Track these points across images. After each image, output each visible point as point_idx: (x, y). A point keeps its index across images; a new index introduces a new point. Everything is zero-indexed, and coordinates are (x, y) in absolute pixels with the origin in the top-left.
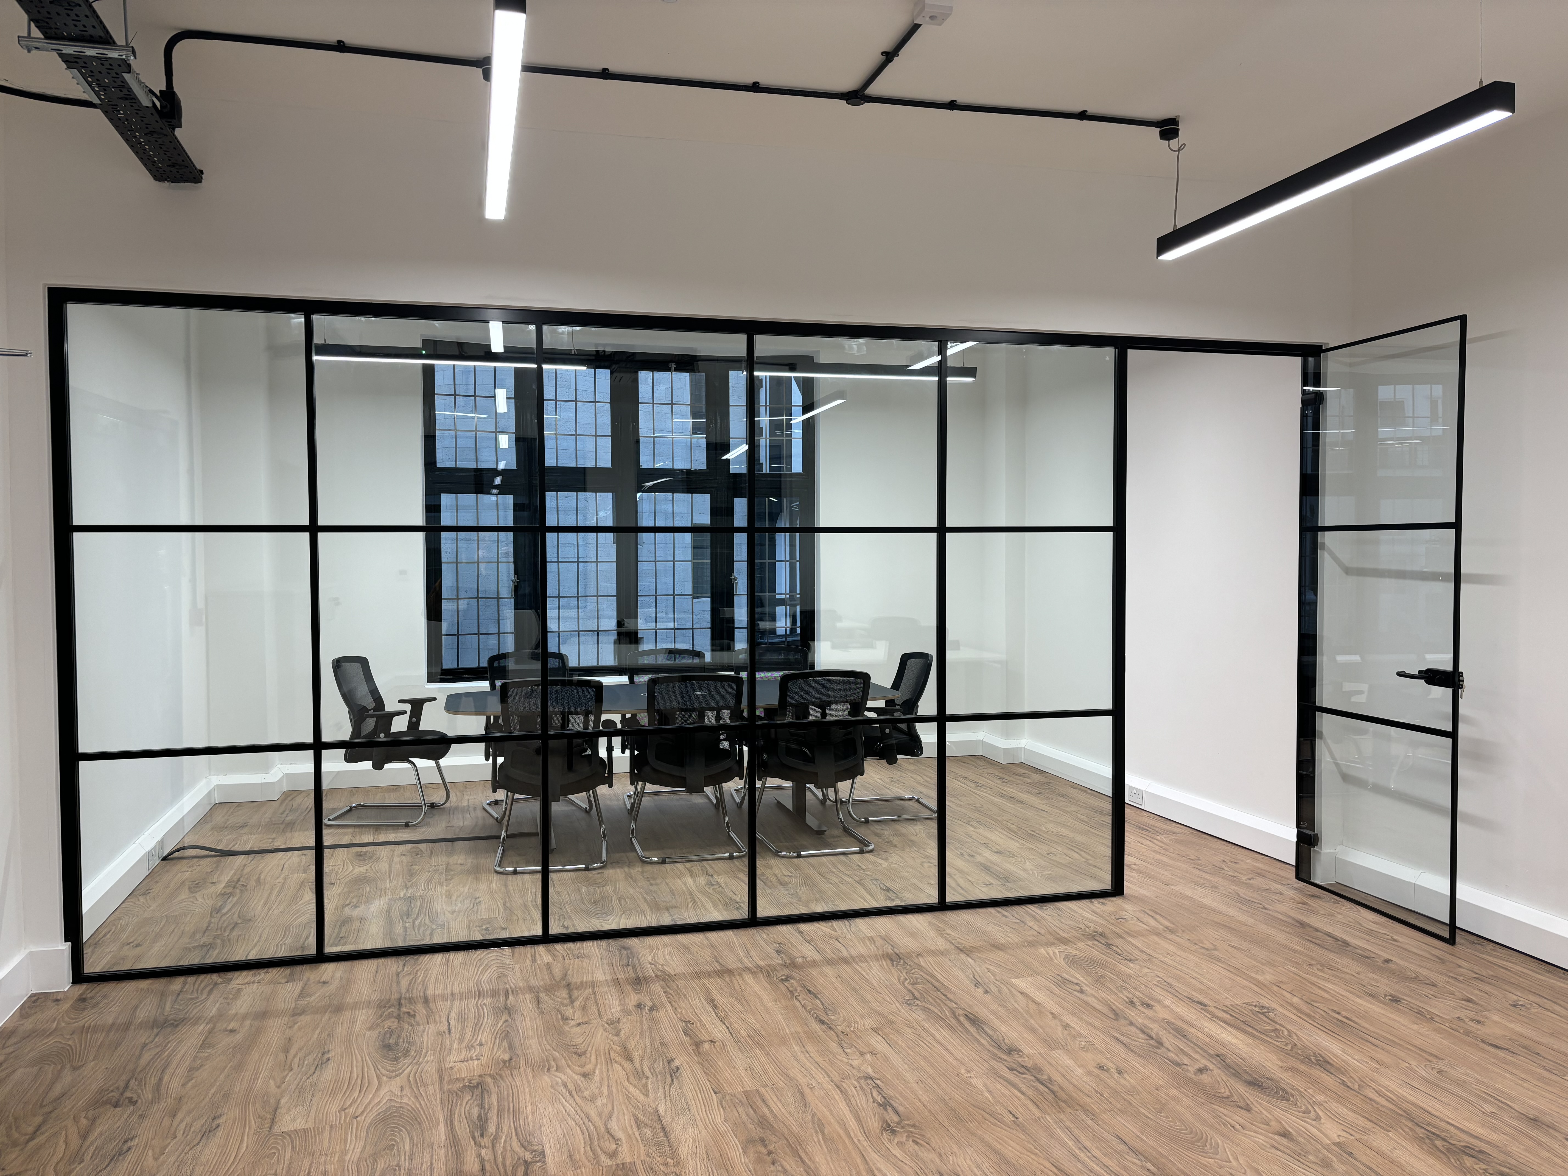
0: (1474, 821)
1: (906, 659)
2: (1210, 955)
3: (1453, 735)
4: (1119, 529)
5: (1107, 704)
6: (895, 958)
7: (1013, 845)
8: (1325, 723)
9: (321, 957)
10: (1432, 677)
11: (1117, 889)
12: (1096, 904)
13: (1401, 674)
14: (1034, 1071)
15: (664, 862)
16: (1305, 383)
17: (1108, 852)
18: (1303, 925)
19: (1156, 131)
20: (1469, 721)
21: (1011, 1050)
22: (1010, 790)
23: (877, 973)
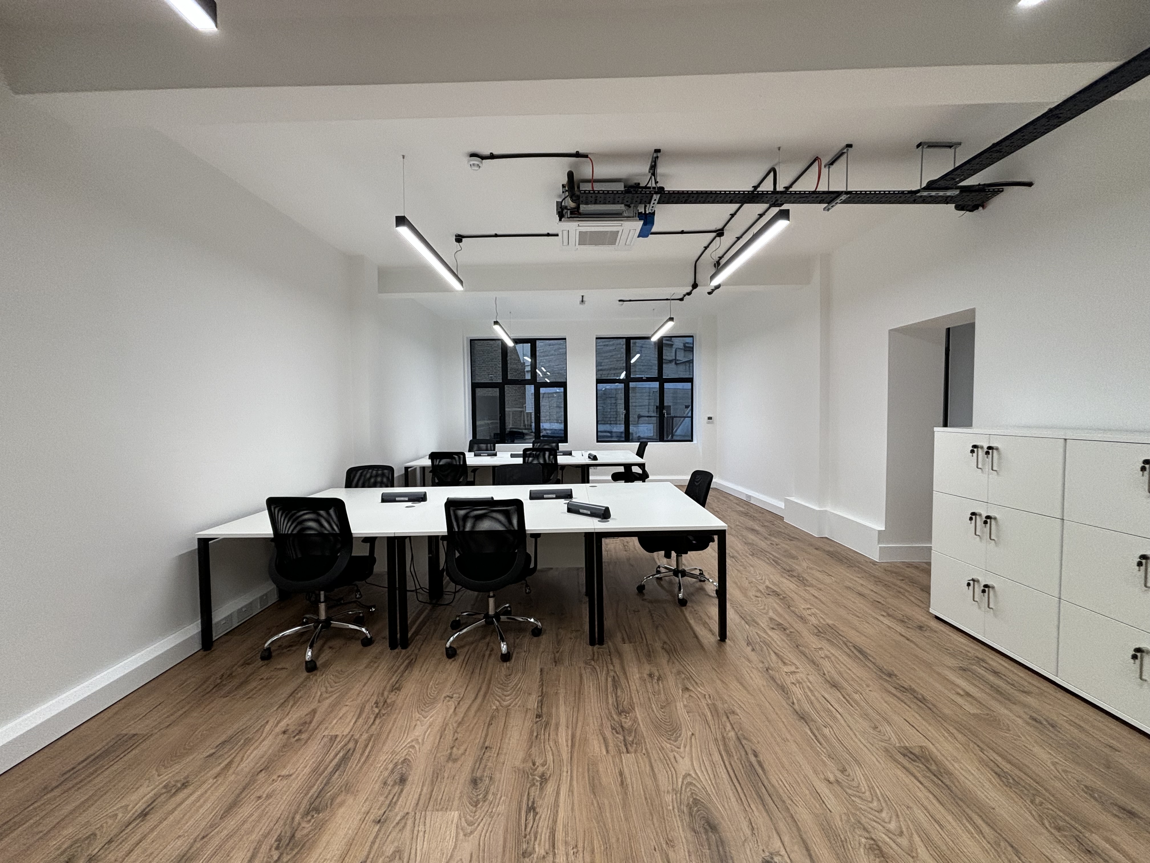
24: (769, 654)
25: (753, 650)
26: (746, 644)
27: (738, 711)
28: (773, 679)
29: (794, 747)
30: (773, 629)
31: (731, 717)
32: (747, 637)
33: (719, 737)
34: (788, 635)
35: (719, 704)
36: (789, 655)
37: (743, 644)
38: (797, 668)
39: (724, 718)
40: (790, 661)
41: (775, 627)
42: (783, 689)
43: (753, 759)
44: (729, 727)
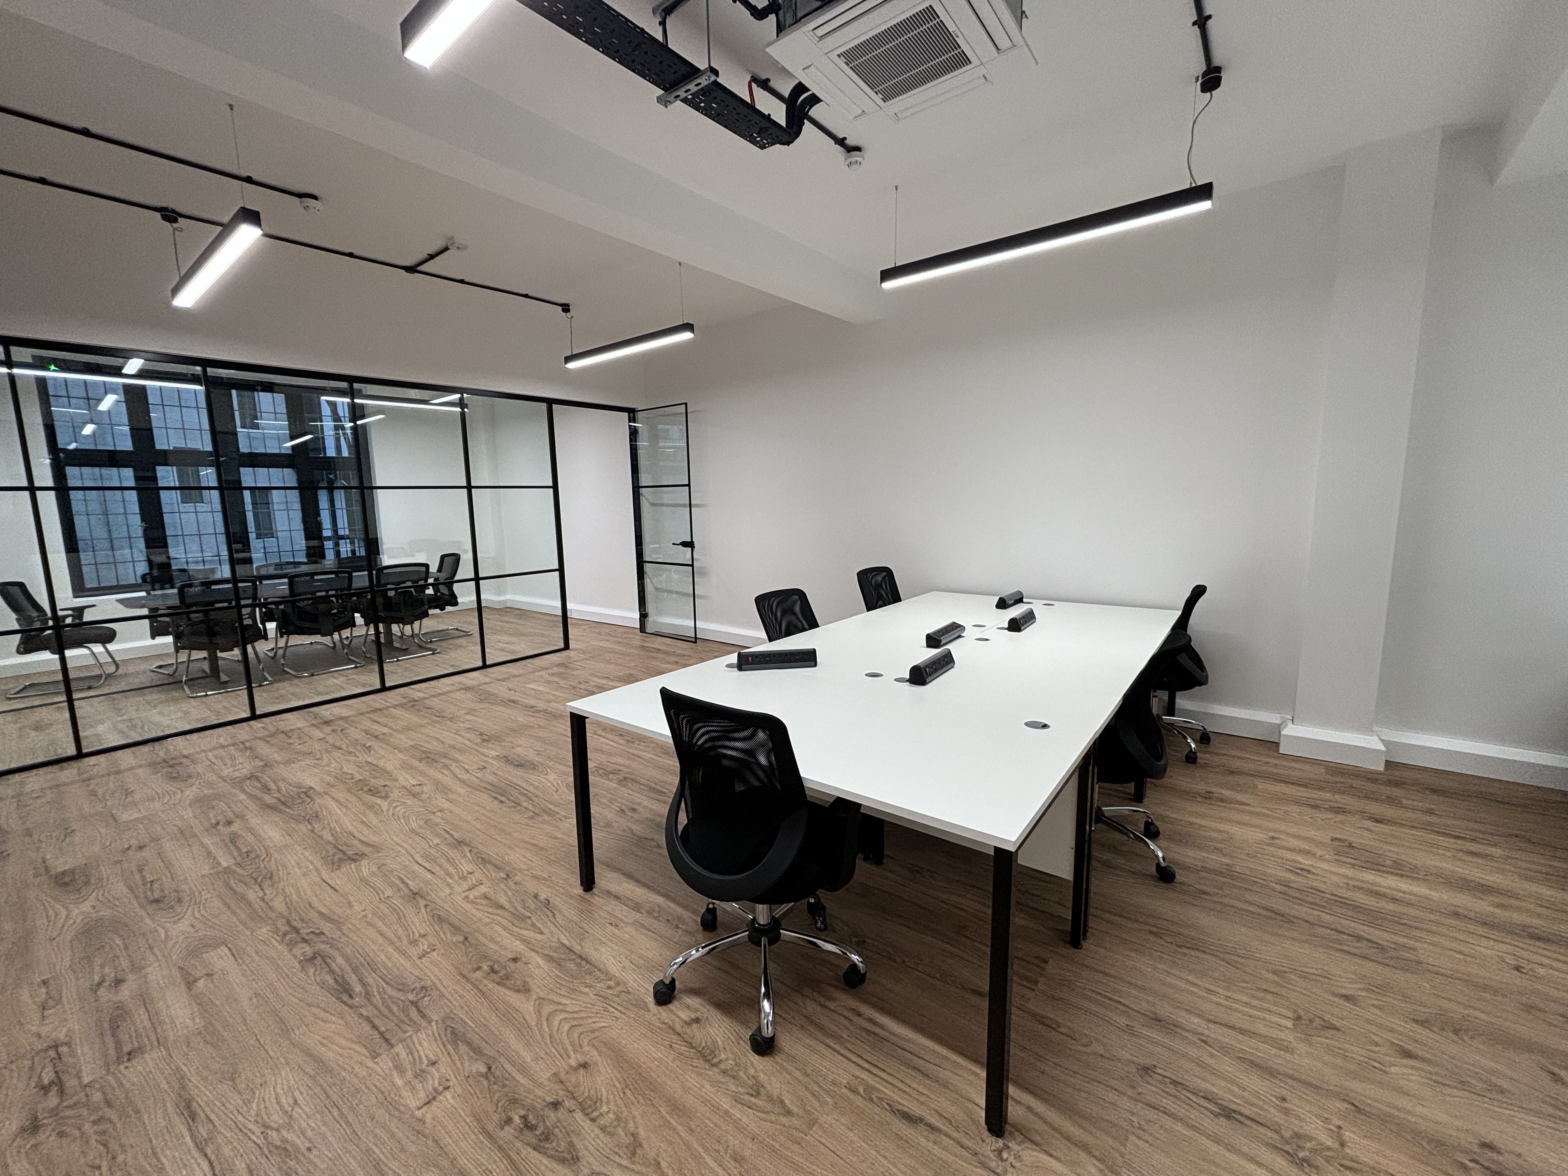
0: (701, 597)
1: (443, 557)
2: (609, 662)
3: (692, 565)
4: (555, 487)
5: (556, 566)
6: (468, 689)
7: (514, 639)
8: (647, 567)
9: (80, 755)
10: (685, 544)
11: (567, 647)
12: (558, 654)
13: (674, 544)
14: (545, 711)
15: (313, 675)
16: (630, 421)
17: (562, 635)
18: (643, 646)
19: (560, 308)
20: (697, 560)
21: (532, 707)
22: (505, 619)
23: (460, 695)
24: (510, 902)
25: (536, 896)
26: (551, 900)
27: (527, 821)
28: (499, 868)
29: (469, 818)
30: (515, 960)
31: (531, 814)
32: (554, 915)
33: (534, 799)
34: (485, 957)
35: (546, 817)
36: (479, 915)
37: (556, 901)
38: (467, 897)
39: (537, 811)
40: (477, 903)
41: (512, 965)
42: (483, 861)
43: (503, 799)
44: (530, 807)
